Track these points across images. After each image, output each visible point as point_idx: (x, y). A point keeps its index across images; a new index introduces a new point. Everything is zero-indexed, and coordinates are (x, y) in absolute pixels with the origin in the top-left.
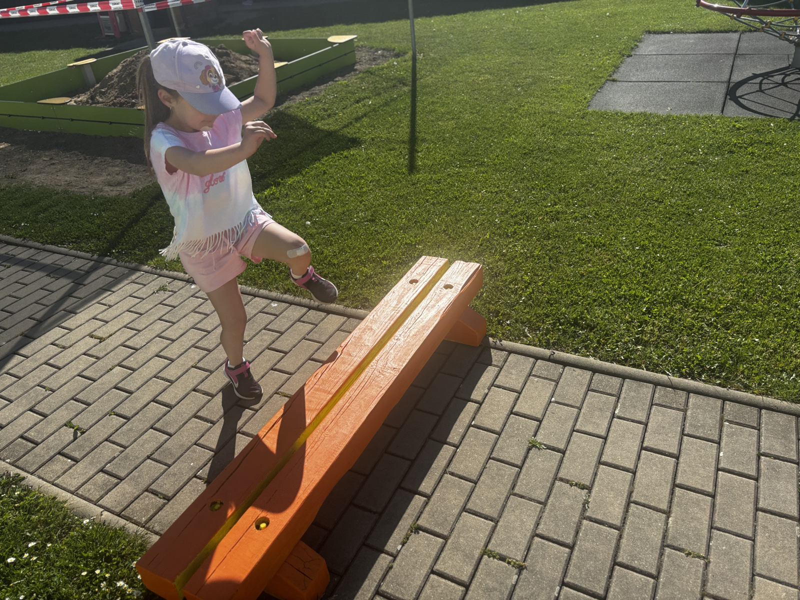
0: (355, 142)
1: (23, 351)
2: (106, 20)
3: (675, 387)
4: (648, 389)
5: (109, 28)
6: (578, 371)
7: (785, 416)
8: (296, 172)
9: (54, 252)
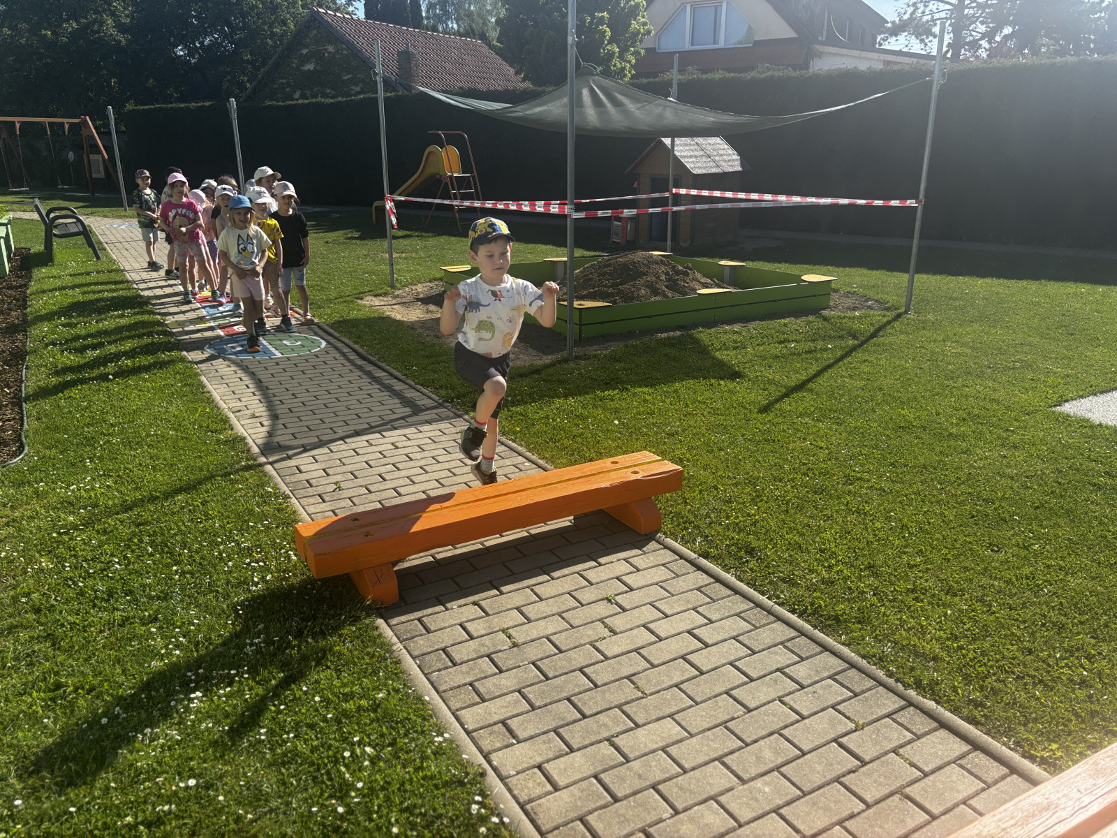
0: (735, 375)
1: (347, 440)
2: (618, 226)
3: (770, 612)
4: (747, 605)
5: (617, 235)
6: (705, 576)
7: (840, 662)
8: (652, 386)
9: (418, 391)
